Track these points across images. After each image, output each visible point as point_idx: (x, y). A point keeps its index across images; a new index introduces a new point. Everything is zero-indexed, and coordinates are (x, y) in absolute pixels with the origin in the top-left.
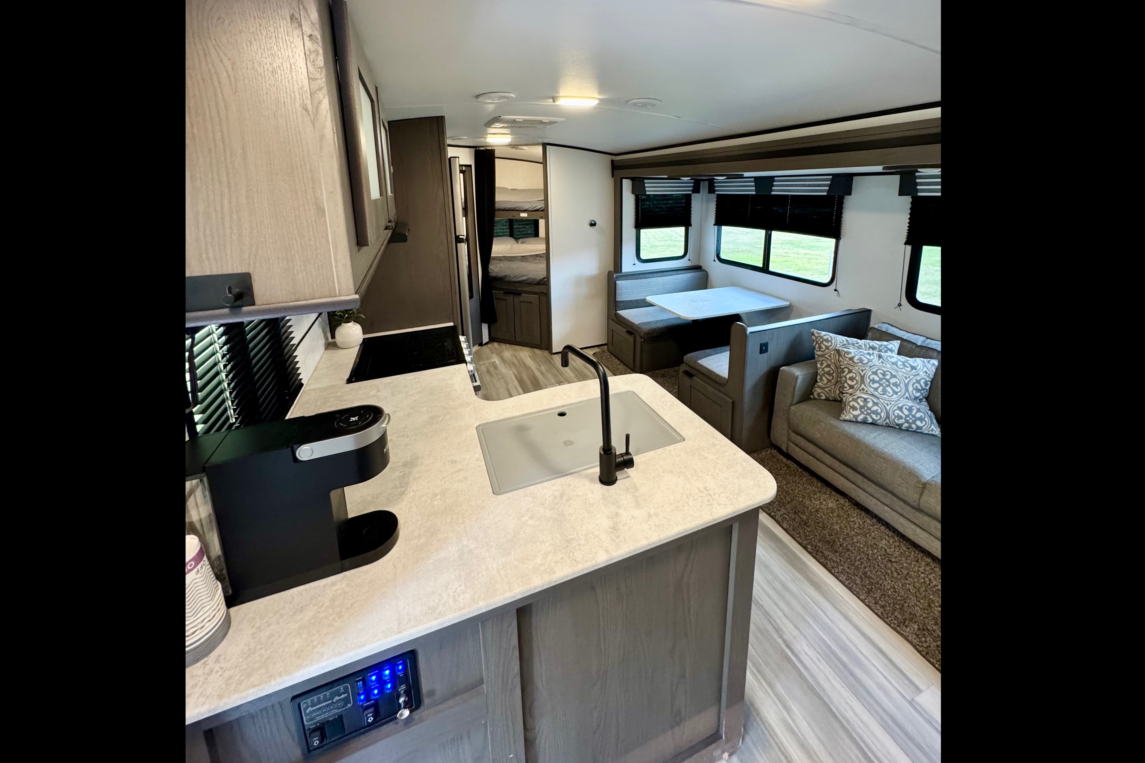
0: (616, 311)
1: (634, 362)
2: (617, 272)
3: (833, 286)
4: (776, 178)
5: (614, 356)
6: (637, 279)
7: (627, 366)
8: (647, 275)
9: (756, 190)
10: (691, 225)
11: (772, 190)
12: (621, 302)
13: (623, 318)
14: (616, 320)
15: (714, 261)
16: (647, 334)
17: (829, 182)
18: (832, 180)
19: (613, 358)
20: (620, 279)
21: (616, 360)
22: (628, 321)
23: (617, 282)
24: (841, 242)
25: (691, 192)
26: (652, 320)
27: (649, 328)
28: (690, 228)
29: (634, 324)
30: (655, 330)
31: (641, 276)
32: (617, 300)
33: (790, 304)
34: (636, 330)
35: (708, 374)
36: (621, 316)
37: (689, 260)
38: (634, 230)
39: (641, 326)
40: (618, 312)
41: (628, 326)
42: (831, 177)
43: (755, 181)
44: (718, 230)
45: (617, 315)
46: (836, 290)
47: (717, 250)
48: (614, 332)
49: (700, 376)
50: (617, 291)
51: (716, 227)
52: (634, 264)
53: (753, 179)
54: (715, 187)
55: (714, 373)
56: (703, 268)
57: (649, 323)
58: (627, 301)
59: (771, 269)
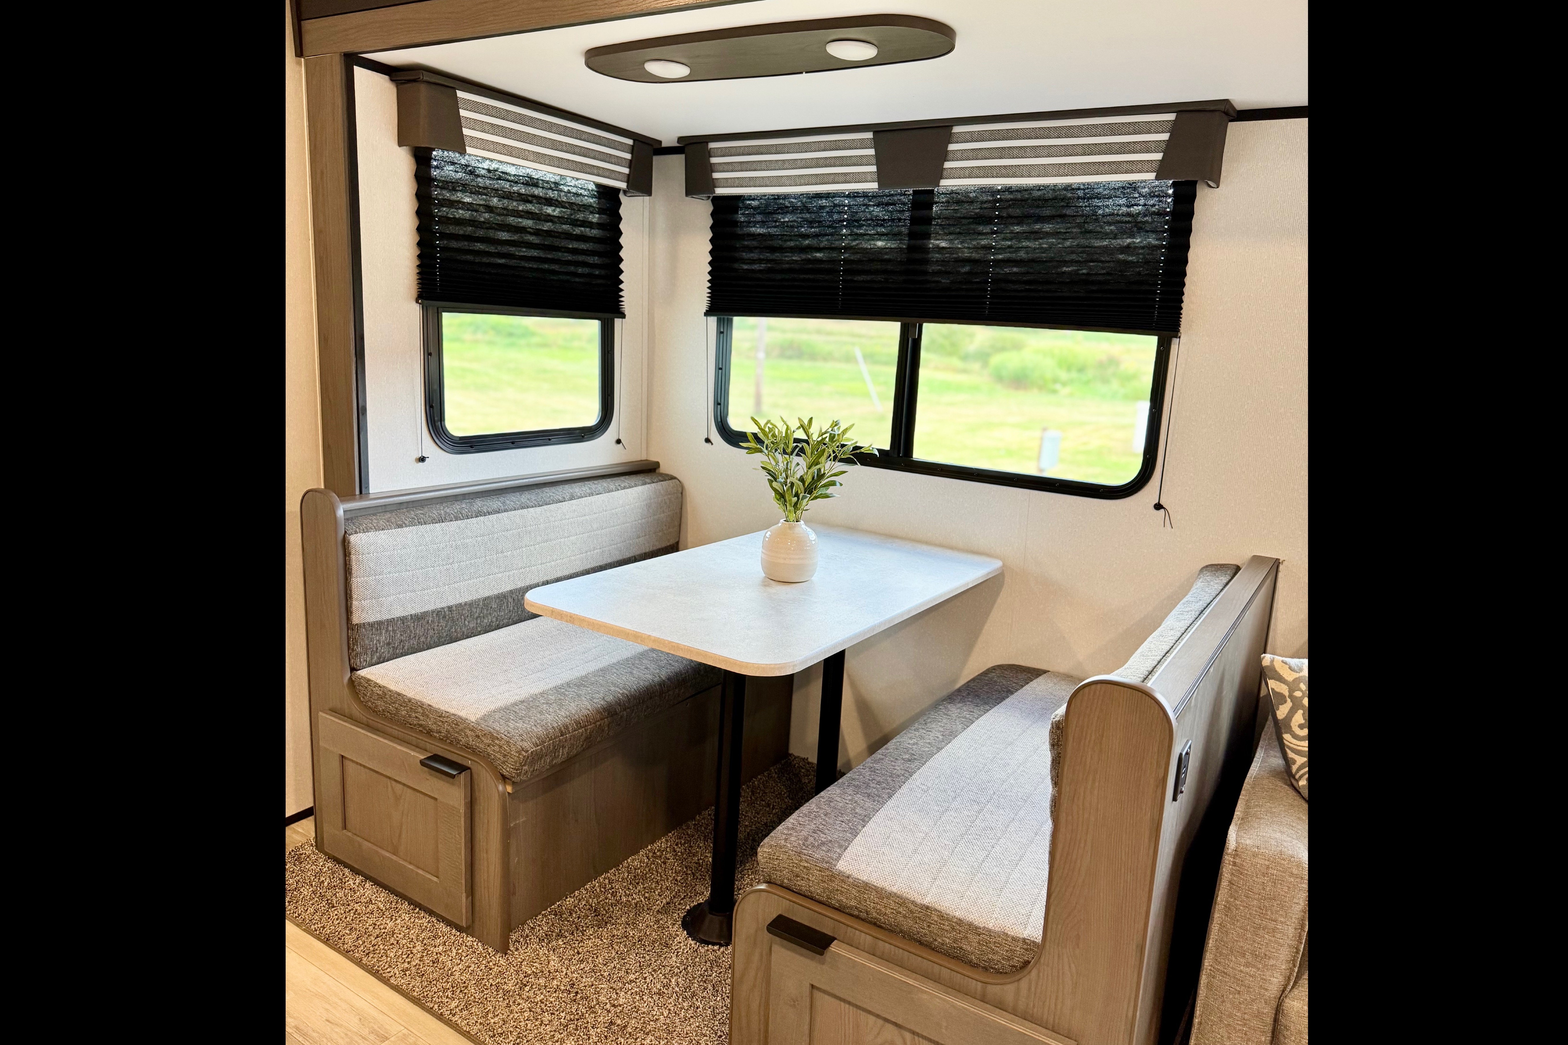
0: (353, 669)
1: (471, 890)
2: (347, 495)
3: (1148, 494)
4: (957, 129)
5: (355, 871)
6: (441, 520)
7: (431, 913)
8: (479, 504)
9: (882, 177)
10: (622, 316)
11: (940, 174)
12: (378, 626)
13: (398, 698)
14: (356, 710)
15: (708, 440)
16: (535, 758)
17: (1165, 136)
18: (1174, 129)
19: (354, 881)
20: (365, 522)
21: (369, 889)
22: (426, 710)
23: (353, 539)
24: (1176, 348)
25: (623, 185)
26: (536, 689)
27: (539, 730)
28: (618, 322)
29: (458, 723)
30: (563, 731)
31: (457, 506)
32: (356, 619)
33: (1004, 565)
34: (474, 751)
35: (907, 924)
36: (385, 694)
37: (619, 442)
38: (414, 312)
39: (499, 727)
40: (362, 673)
41: (429, 733)
42: (1171, 117)
43: (876, 143)
44: (720, 333)
45: (355, 686)
46: (1158, 506)
47: (717, 404)
48: (350, 767)
49: (865, 937)
50: (357, 581)
51: (713, 320)
52: (422, 459)
53: (869, 135)
54: (712, 168)
55: (943, 917)
56: (664, 469)
57: (529, 704)
58: (403, 619)
59: (920, 453)
